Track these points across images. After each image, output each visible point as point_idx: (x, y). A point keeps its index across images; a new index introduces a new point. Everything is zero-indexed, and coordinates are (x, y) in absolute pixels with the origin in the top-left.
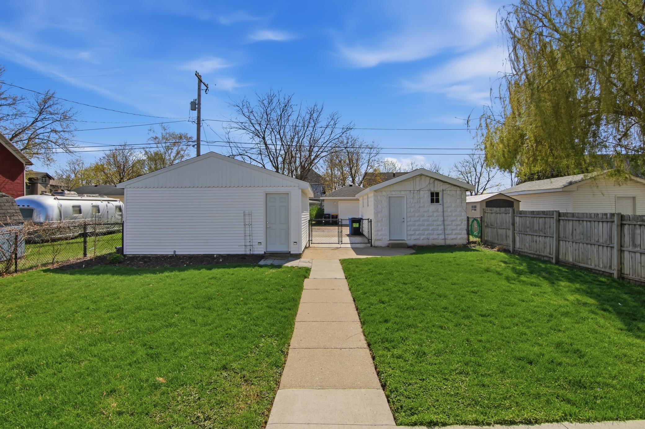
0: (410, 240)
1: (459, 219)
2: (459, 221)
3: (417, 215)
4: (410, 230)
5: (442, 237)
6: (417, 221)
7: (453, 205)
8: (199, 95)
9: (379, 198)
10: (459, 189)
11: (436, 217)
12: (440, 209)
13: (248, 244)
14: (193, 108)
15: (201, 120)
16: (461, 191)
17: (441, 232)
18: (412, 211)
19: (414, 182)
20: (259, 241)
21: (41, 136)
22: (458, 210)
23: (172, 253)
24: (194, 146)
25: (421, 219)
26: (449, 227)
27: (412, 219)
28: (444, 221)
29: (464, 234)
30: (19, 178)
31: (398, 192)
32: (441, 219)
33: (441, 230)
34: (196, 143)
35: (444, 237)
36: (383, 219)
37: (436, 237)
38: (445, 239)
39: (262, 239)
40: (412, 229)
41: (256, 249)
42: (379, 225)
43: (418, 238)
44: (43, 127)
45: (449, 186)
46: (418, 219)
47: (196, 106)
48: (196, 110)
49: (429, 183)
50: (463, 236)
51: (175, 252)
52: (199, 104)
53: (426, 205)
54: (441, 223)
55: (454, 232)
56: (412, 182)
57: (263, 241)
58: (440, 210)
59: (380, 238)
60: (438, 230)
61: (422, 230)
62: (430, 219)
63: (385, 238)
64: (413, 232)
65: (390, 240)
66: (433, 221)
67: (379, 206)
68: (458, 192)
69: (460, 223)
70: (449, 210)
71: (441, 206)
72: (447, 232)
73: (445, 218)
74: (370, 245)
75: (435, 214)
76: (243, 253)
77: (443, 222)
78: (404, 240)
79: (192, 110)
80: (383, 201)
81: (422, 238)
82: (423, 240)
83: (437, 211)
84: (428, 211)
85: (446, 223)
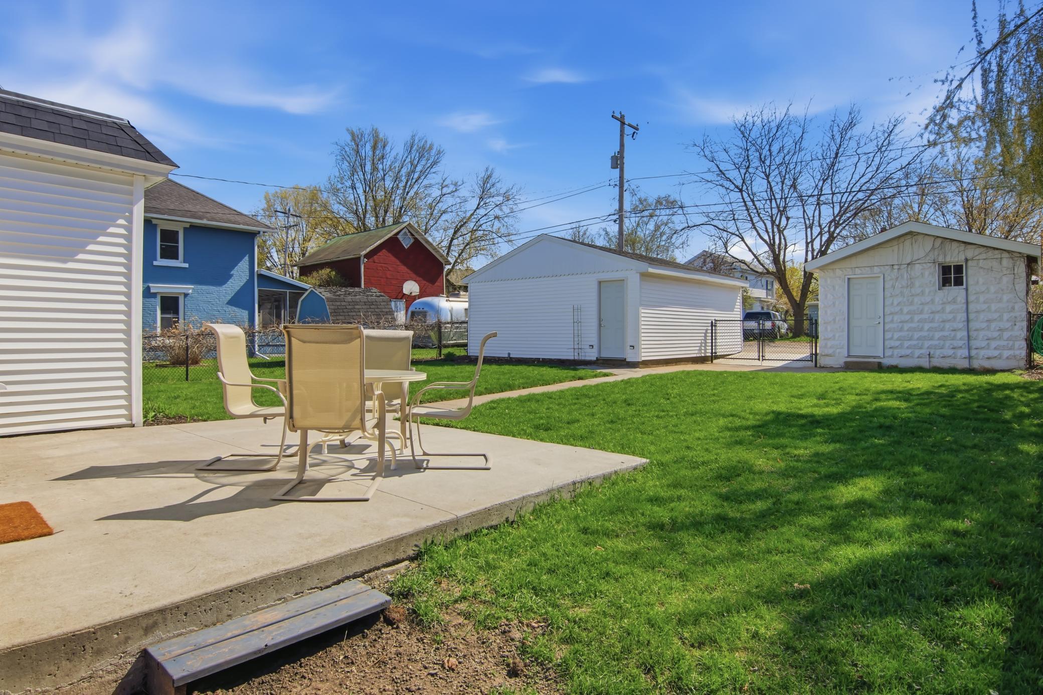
0: (891, 356)
1: (1006, 316)
2: (1008, 320)
3: (905, 310)
4: (891, 339)
5: (965, 352)
6: (907, 322)
7: (992, 289)
8: (622, 145)
9: (829, 281)
10: (1005, 255)
11: (950, 313)
12: (961, 299)
13: (576, 347)
14: (614, 166)
15: (625, 181)
16: (1012, 258)
17: (960, 343)
18: (895, 303)
19: (901, 248)
20: (591, 344)
21: (484, 227)
22: (1005, 298)
23: (507, 356)
24: (615, 221)
25: (917, 318)
26: (981, 334)
27: (896, 318)
28: (968, 321)
29: (1020, 349)
30: (439, 280)
31: (868, 269)
32: (962, 316)
33: (961, 339)
34: (617, 217)
35: (967, 354)
36: (837, 319)
37: (950, 352)
38: (970, 357)
39: (594, 341)
40: (896, 336)
41: (587, 354)
42: (829, 328)
43: (908, 353)
44: (485, 215)
45: (982, 249)
46: (908, 317)
47: (618, 162)
48: (617, 168)
49: (933, 248)
50: (1017, 352)
51: (509, 354)
52: (622, 157)
53: (927, 291)
54: (961, 325)
55: (994, 344)
56: (896, 248)
57: (595, 342)
58: (959, 299)
59: (830, 351)
60: (954, 339)
61: (918, 339)
62: (937, 317)
63: (839, 353)
64: (897, 343)
65: (849, 356)
66: (943, 321)
67: (829, 295)
68: (1005, 262)
69: (1008, 325)
70: (982, 299)
71: (964, 292)
72: (974, 344)
73: (972, 316)
74: (812, 364)
75: (948, 308)
76: (572, 358)
77: (965, 323)
78: (879, 357)
79: (612, 168)
80: (837, 288)
81: (917, 354)
82: (918, 357)
83: (954, 301)
84: (932, 301)
85: (973, 325)
